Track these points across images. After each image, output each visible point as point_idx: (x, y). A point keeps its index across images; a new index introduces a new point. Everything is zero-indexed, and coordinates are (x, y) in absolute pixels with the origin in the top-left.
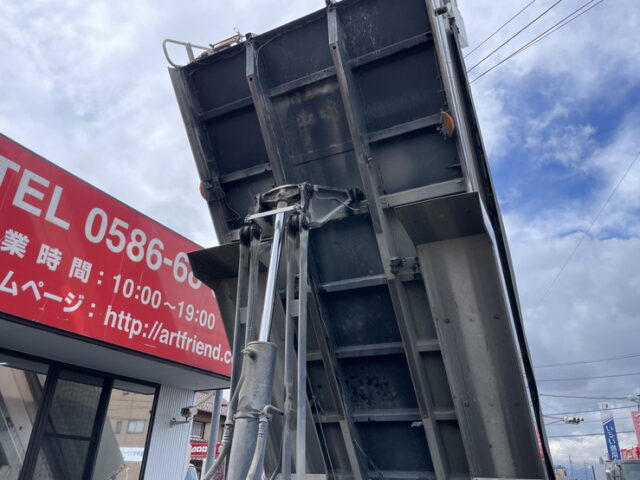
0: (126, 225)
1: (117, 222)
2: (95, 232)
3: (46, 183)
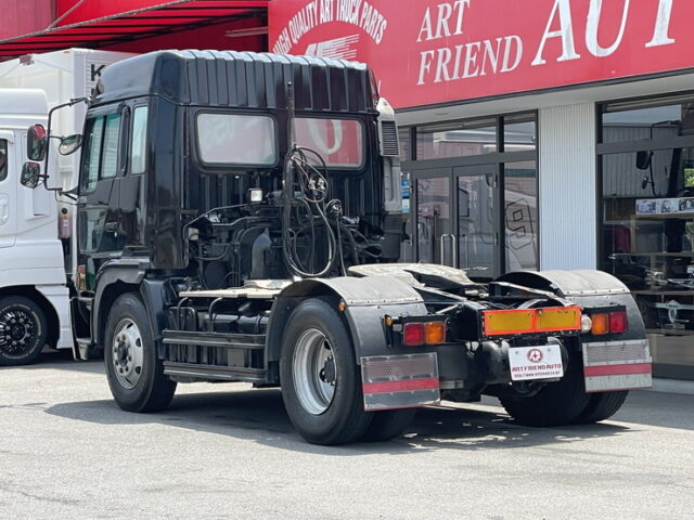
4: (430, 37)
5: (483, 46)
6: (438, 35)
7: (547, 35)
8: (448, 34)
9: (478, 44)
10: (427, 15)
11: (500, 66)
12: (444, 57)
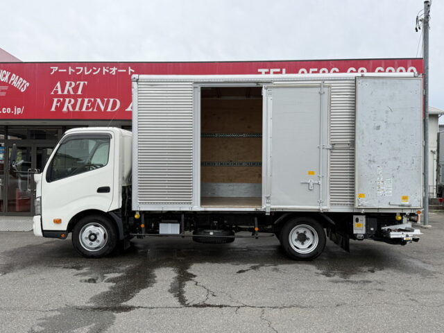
0: (316, 70)
1: (311, 70)
3: (278, 70)
4: (60, 93)
5: (95, 101)
6: (66, 93)
8: (72, 93)
9: (93, 99)
10: (58, 84)
11: (106, 108)
12: (70, 102)
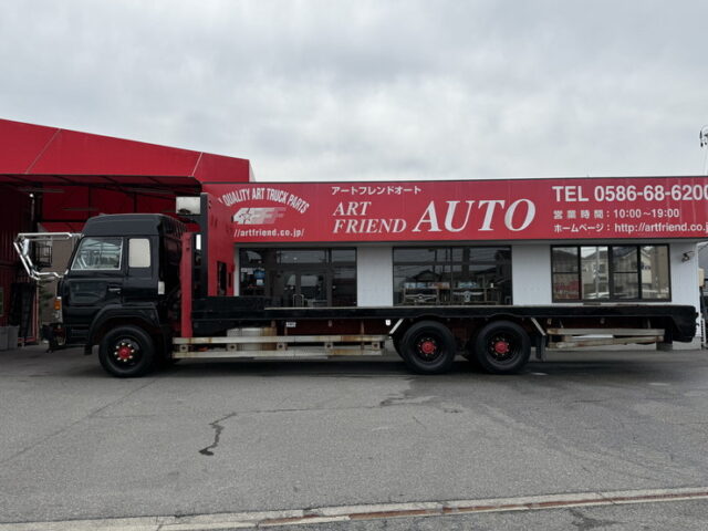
0: (612, 187)
1: (608, 187)
2: (600, 197)
3: (574, 187)
4: (342, 214)
5: (380, 222)
6: (349, 214)
7: (422, 221)
8: (355, 214)
9: (377, 220)
10: (341, 205)
11: (392, 229)
12: (353, 223)
